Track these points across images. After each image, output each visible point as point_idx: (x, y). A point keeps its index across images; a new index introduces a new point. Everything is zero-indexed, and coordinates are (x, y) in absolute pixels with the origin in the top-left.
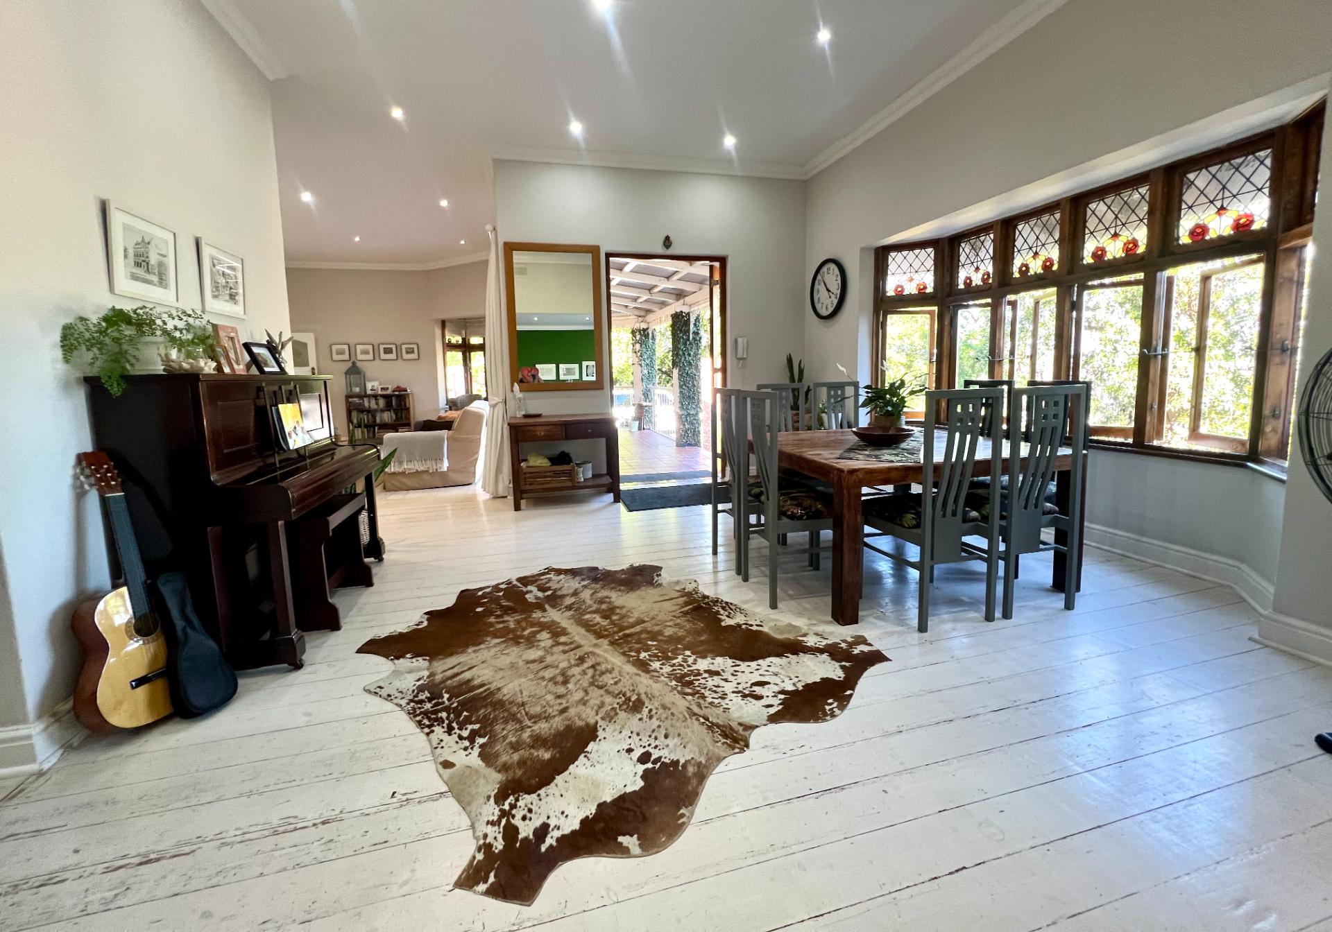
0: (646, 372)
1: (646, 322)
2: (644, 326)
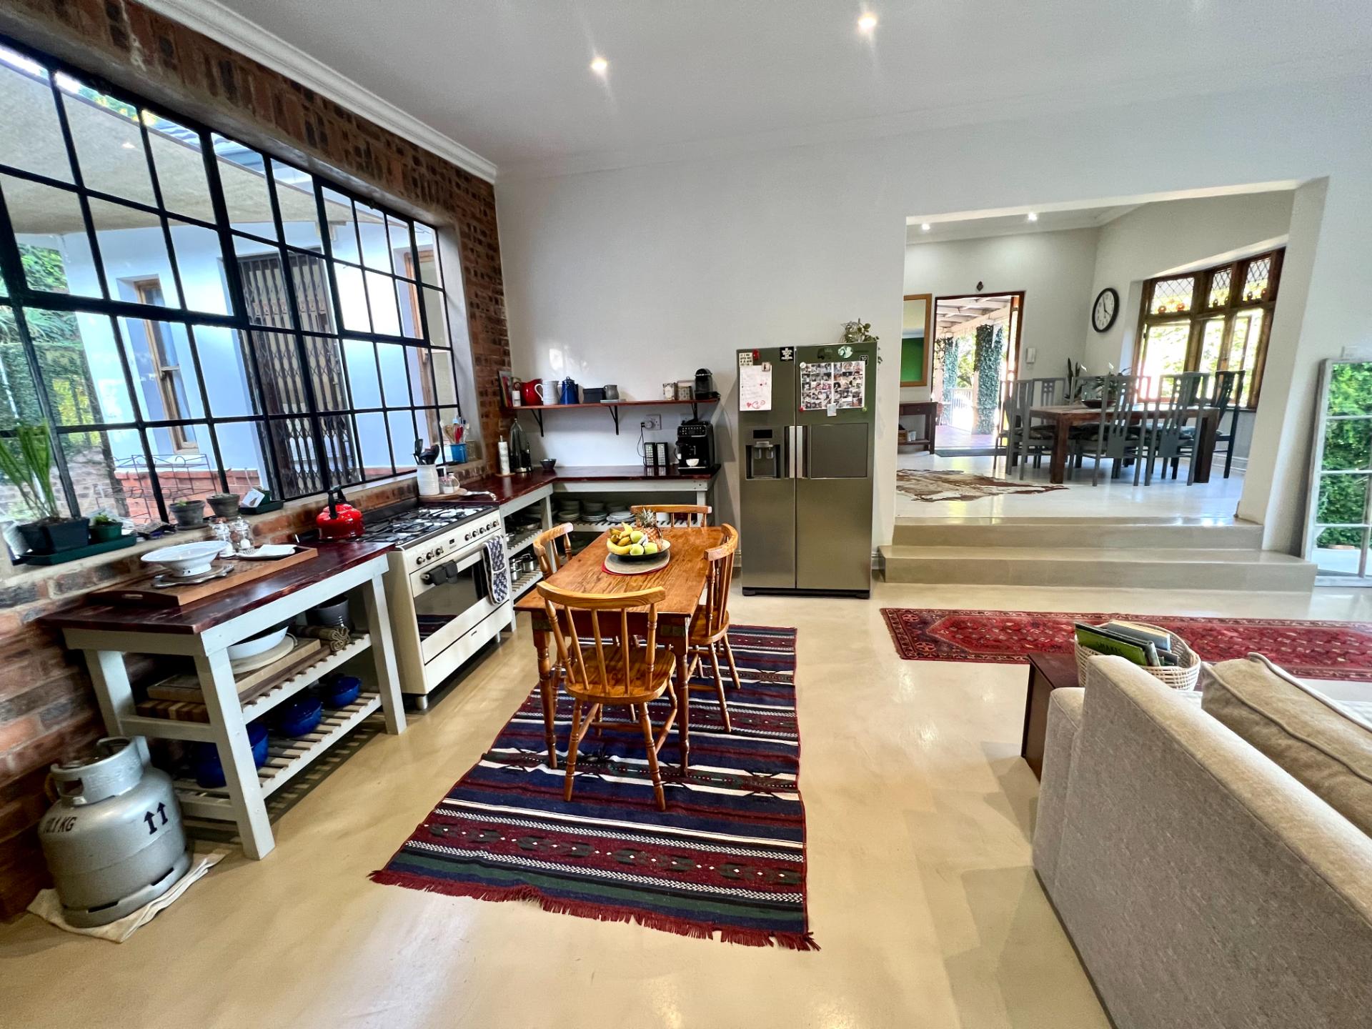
0: (947, 375)
1: (950, 332)
2: (949, 335)
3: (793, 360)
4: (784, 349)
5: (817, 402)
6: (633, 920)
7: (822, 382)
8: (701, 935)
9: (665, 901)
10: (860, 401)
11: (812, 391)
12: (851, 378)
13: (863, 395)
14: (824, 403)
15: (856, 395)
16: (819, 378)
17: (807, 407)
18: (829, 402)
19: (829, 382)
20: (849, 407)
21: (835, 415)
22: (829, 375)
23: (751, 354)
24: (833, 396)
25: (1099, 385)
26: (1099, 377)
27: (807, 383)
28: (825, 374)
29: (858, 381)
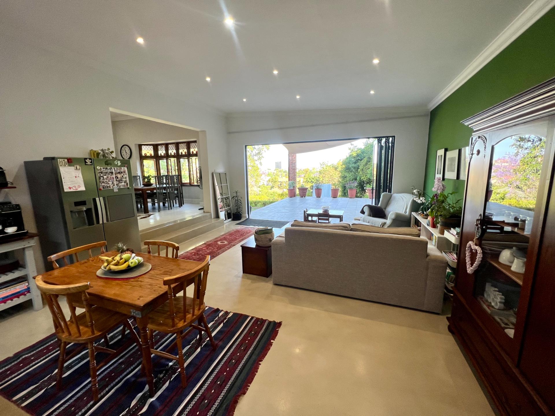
3: (92, 165)
4: (86, 159)
5: (108, 185)
6: (260, 363)
7: (109, 176)
8: (271, 345)
9: (257, 352)
10: (127, 184)
11: (105, 180)
12: (122, 174)
13: (128, 182)
14: (111, 186)
15: (125, 182)
16: (107, 174)
17: (103, 188)
18: (114, 185)
19: (113, 176)
20: (123, 187)
21: (117, 191)
22: (112, 173)
23: (66, 160)
24: (115, 183)
27: (102, 177)
28: (110, 173)
29: (125, 176)
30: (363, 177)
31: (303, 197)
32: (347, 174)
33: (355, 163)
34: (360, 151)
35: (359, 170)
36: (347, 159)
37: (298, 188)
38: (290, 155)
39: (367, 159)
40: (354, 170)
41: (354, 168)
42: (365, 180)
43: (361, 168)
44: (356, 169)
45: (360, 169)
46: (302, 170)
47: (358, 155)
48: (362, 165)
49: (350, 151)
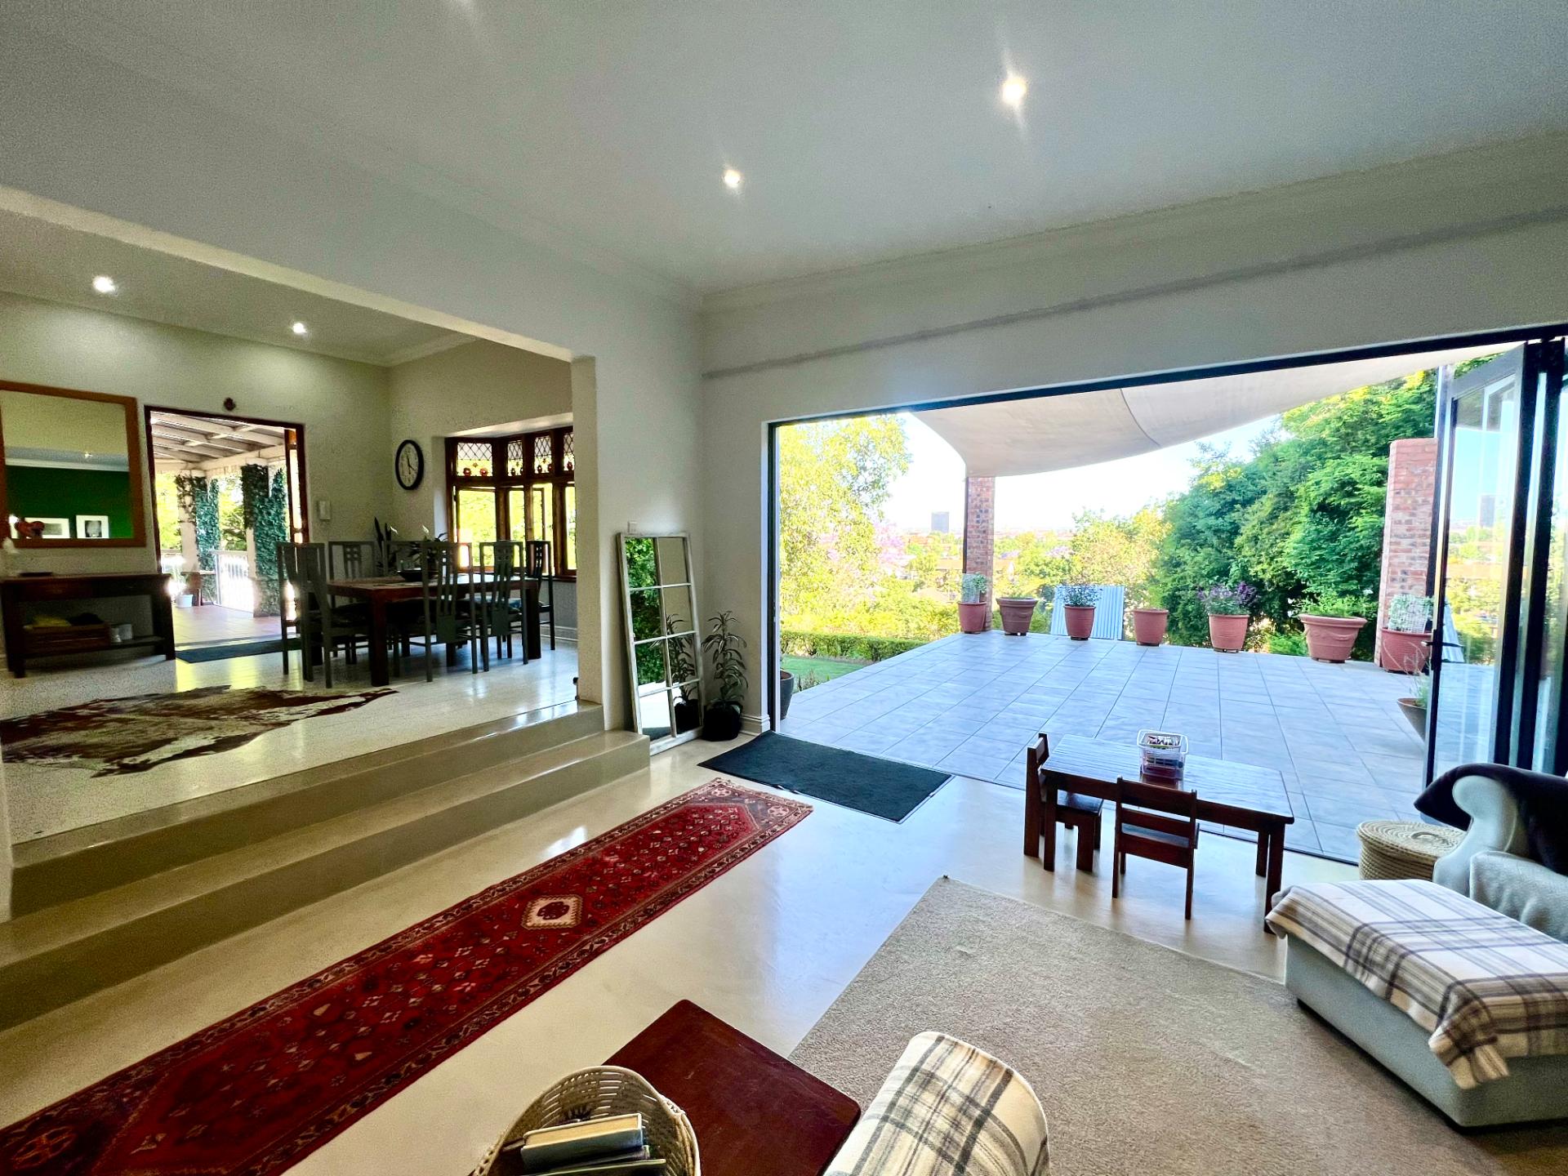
0: (203, 532)
1: (200, 469)
2: (196, 474)
25: (415, 552)
26: (413, 543)
30: (1259, 567)
31: (1016, 635)
32: (1185, 554)
33: (1219, 514)
34: (1239, 470)
35: (1238, 540)
36: (1183, 499)
37: (997, 600)
38: (970, 480)
39: (1276, 500)
40: (1215, 541)
41: (1217, 532)
42: (1268, 576)
43: (1247, 530)
44: (1224, 536)
45: (1244, 537)
46: (1013, 537)
47: (1230, 487)
48: (1255, 523)
49: (1197, 472)
